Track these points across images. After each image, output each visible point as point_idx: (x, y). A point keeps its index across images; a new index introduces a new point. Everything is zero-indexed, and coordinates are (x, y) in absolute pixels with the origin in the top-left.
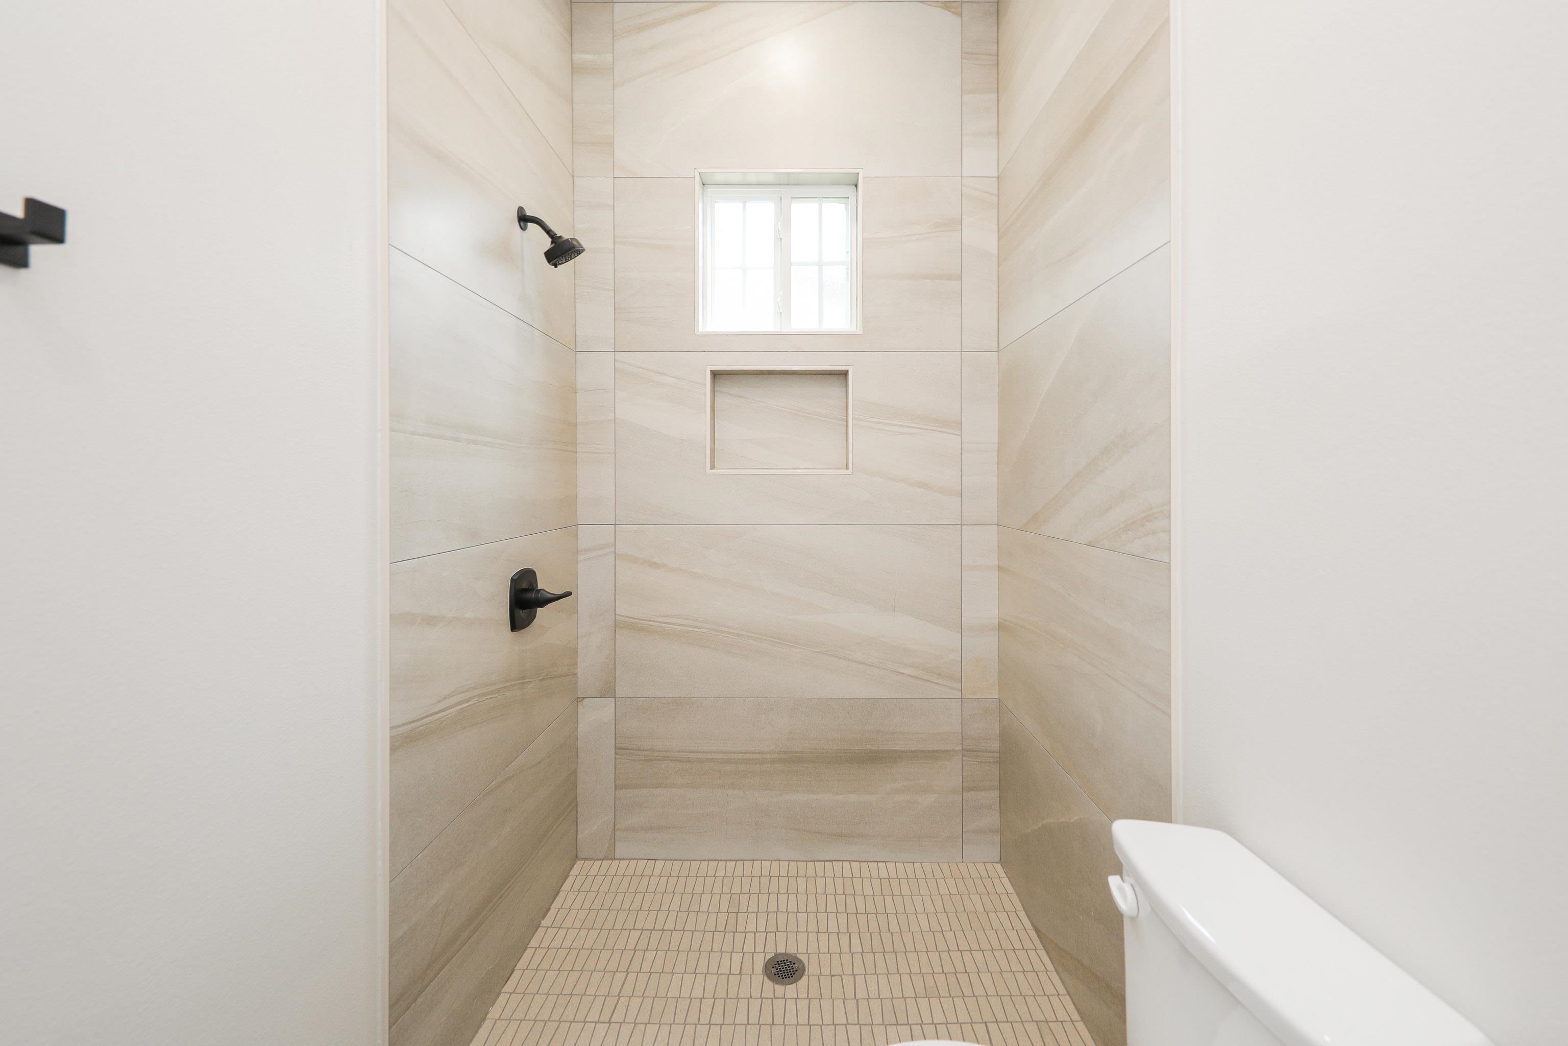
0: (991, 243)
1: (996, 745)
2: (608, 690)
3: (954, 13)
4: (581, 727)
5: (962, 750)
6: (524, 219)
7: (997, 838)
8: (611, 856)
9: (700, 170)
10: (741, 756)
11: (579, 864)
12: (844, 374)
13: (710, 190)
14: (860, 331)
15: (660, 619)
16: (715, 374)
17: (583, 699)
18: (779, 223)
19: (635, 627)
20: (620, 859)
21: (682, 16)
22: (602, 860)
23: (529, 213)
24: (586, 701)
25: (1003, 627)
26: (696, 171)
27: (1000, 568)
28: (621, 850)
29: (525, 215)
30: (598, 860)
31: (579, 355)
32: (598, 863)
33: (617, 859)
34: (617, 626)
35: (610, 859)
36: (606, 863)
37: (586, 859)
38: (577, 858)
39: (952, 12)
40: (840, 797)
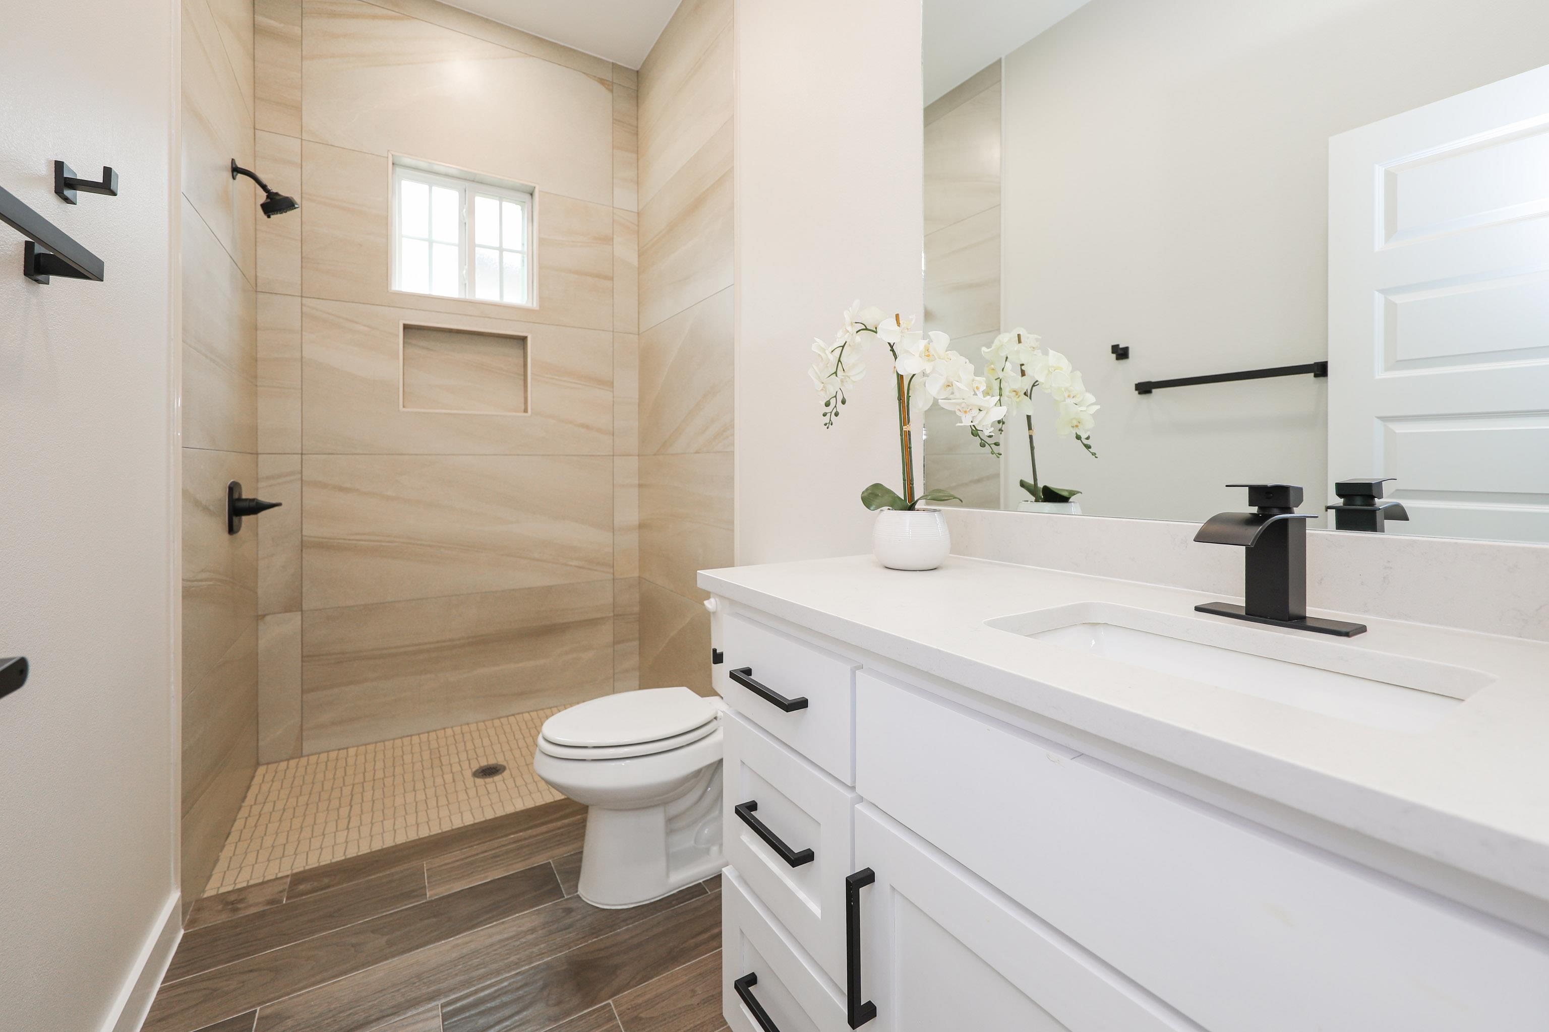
0: (633, 259)
1: (636, 609)
2: (294, 604)
3: (607, 89)
4: (262, 643)
5: (614, 615)
6: (236, 170)
7: (638, 673)
8: (298, 754)
9: (394, 153)
10: (432, 646)
11: (261, 770)
12: (524, 339)
13: (398, 169)
14: (535, 305)
15: (352, 537)
16: (406, 327)
17: (264, 616)
18: (464, 210)
19: (324, 546)
20: (308, 756)
21: (374, 17)
22: (288, 760)
23: (240, 165)
24: (268, 618)
25: (642, 526)
26: (389, 153)
27: (640, 486)
28: (307, 748)
29: (238, 168)
30: (282, 761)
31: (260, 296)
32: (283, 765)
33: (305, 756)
34: (303, 545)
35: (296, 758)
36: (293, 763)
37: (268, 764)
38: (258, 764)
39: (605, 87)
40: (521, 665)
